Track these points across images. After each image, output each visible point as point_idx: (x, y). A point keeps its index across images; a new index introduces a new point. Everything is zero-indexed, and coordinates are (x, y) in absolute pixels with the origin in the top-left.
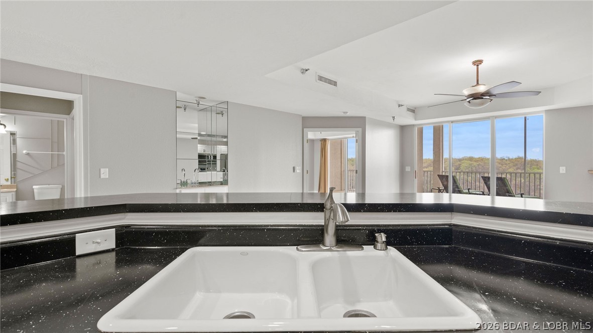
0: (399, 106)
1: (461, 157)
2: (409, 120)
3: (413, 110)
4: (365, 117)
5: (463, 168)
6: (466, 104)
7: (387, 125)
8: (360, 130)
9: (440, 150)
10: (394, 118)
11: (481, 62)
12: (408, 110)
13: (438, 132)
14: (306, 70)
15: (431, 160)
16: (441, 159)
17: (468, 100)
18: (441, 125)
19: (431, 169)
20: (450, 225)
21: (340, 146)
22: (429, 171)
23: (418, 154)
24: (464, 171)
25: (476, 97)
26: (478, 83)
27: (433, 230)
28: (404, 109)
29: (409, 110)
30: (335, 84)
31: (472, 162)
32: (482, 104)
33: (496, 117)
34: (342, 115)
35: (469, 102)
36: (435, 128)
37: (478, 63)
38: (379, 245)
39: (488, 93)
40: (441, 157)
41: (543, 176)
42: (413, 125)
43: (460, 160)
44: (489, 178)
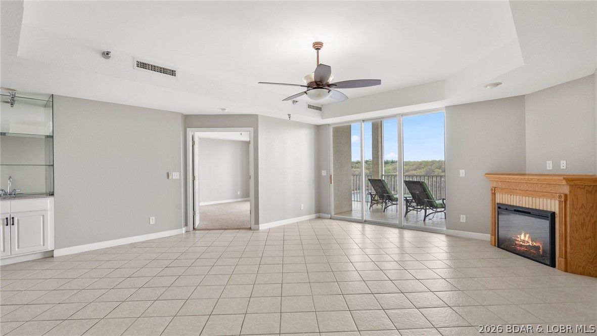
0: (294, 102)
3: (318, 108)
4: (257, 115)
8: (252, 129)
9: (378, 152)
11: (319, 44)
12: (308, 108)
16: (380, 162)
28: (302, 106)
29: (311, 107)
30: (173, 73)
33: (402, 115)
34: (220, 112)
37: (318, 46)
40: (380, 160)
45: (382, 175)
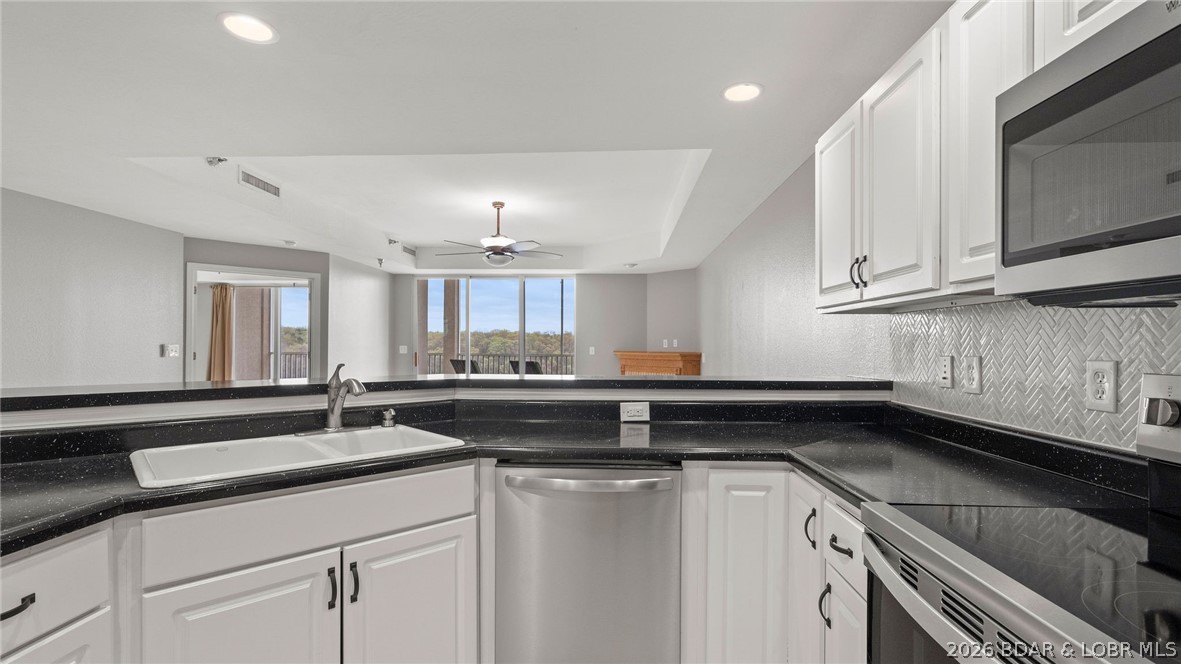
0: (391, 242)
1: (489, 331)
2: (405, 266)
3: (412, 251)
4: (328, 254)
5: (492, 350)
6: (485, 259)
7: (368, 272)
8: (318, 276)
9: (454, 319)
10: (380, 261)
11: (502, 205)
12: (404, 251)
13: (451, 290)
14: (220, 160)
15: (441, 334)
16: (456, 334)
17: (487, 254)
18: (456, 279)
19: (441, 350)
20: (453, 400)
21: (259, 300)
22: (437, 354)
23: (420, 324)
24: (494, 353)
25: (497, 251)
26: (498, 233)
27: (438, 406)
28: (398, 247)
29: (406, 249)
30: (276, 191)
31: (506, 340)
32: (503, 262)
34: (282, 244)
35: (488, 256)
36: (446, 283)
37: (498, 205)
38: (387, 423)
39: (508, 249)
40: (456, 330)
41: (575, 358)
42: (413, 275)
43: (488, 335)
44: (517, 363)
45: (458, 355)
